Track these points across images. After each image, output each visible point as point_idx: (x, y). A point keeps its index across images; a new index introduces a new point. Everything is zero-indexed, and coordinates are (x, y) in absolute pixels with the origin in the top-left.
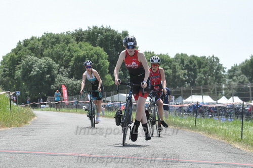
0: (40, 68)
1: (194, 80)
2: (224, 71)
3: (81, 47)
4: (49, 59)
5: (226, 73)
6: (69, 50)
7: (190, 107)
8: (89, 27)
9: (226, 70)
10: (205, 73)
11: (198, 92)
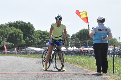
2: (69, 37)
3: (11, 29)
5: (70, 37)
6: (6, 31)
9: (70, 36)
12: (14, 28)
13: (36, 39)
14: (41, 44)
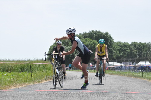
1: (141, 54)
3: (86, 40)
7: (140, 67)
10: (146, 51)
11: (143, 60)
12: (89, 39)
13: (114, 52)
14: (121, 58)
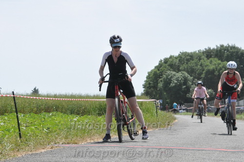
0: (178, 80)
3: (211, 62)
4: (185, 73)
6: (201, 65)
8: (217, 46)
12: (216, 59)
